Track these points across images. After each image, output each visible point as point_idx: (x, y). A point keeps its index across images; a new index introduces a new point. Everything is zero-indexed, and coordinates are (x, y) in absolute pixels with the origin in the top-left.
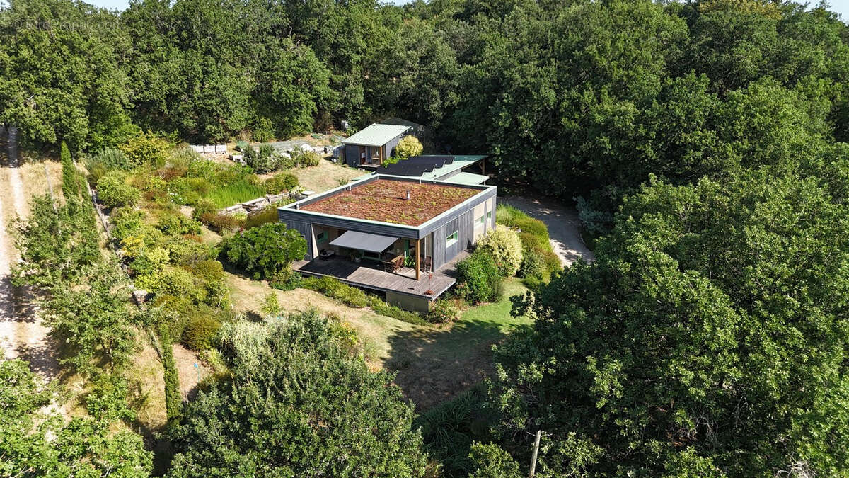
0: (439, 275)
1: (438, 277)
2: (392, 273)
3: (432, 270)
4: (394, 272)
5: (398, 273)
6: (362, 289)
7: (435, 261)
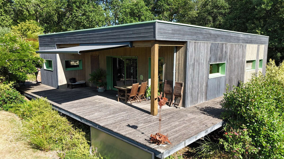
0: (192, 112)
1: (189, 115)
2: (126, 103)
3: (184, 105)
4: (129, 102)
5: (133, 104)
6: (70, 119)
7: (188, 92)
